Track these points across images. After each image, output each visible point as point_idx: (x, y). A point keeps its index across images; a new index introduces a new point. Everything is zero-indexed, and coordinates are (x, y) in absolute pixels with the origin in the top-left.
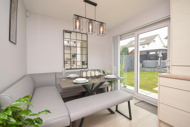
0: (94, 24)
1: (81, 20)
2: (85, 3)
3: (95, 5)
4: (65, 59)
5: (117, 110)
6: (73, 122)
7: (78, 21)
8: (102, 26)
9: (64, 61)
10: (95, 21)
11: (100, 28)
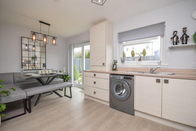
0: (47, 38)
1: (37, 35)
2: (40, 23)
3: (49, 25)
4: (23, 61)
5: (65, 95)
6: (29, 97)
7: (34, 36)
8: (55, 39)
9: (22, 63)
10: (49, 36)
11: (53, 40)
